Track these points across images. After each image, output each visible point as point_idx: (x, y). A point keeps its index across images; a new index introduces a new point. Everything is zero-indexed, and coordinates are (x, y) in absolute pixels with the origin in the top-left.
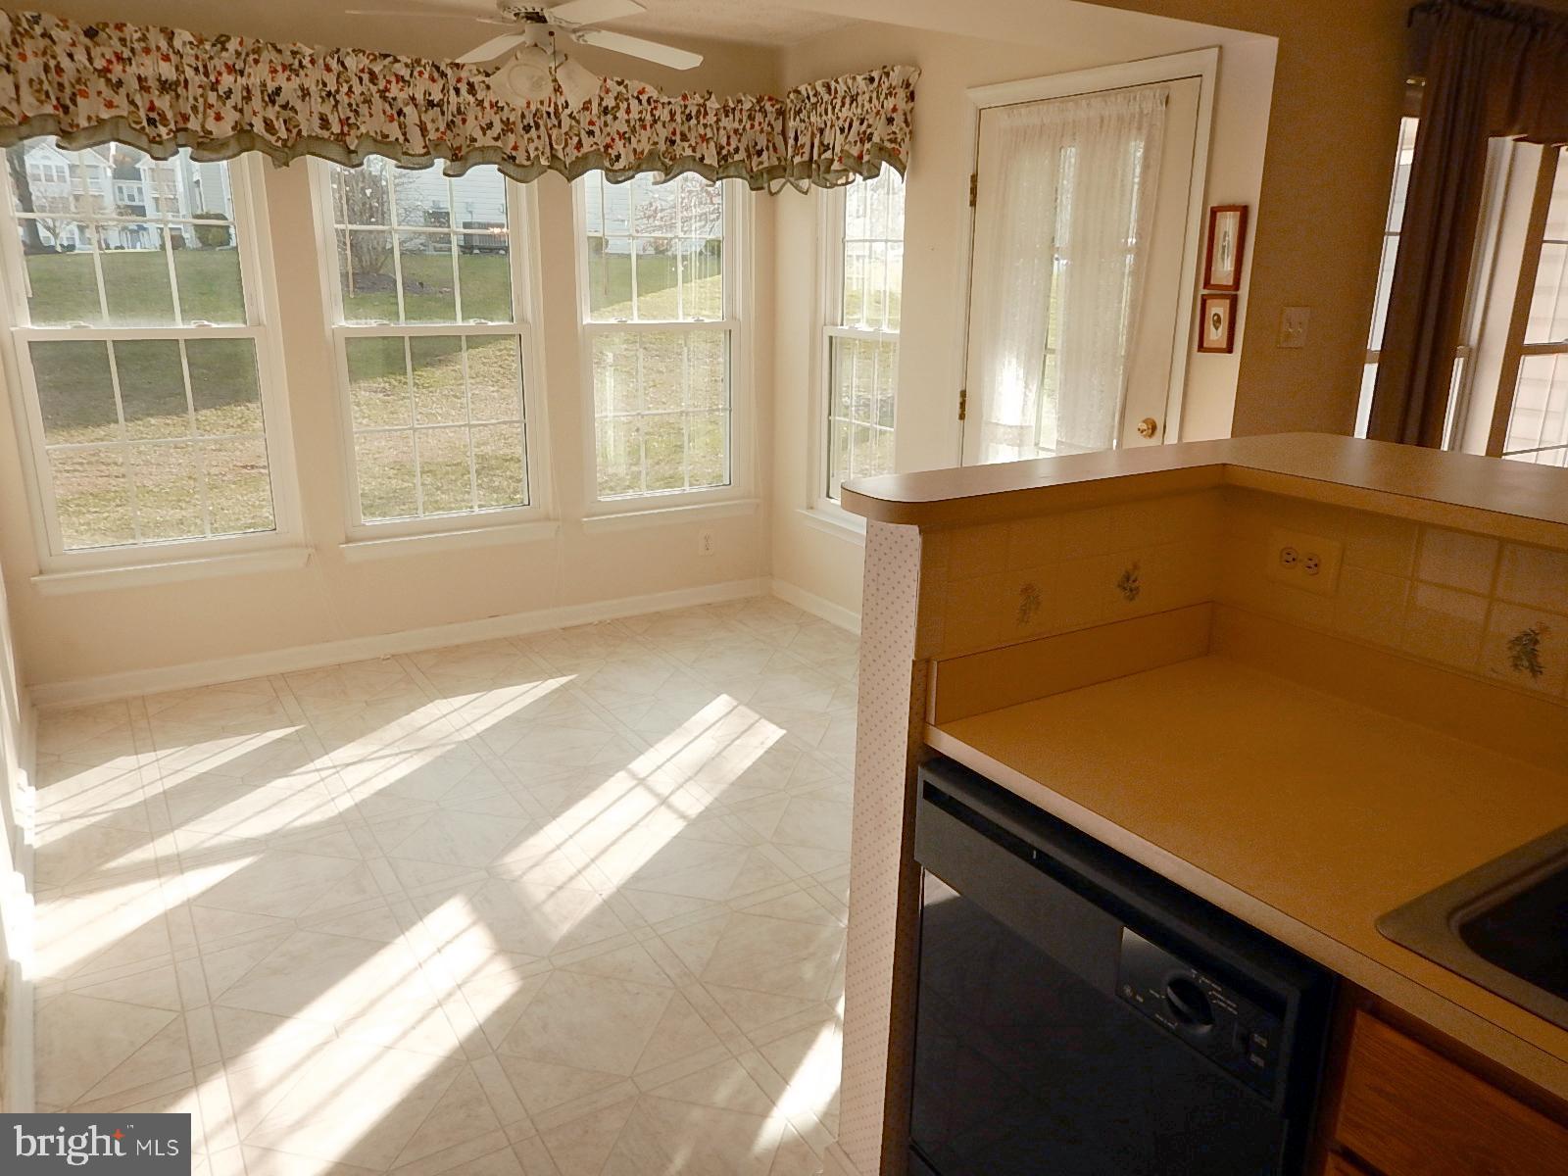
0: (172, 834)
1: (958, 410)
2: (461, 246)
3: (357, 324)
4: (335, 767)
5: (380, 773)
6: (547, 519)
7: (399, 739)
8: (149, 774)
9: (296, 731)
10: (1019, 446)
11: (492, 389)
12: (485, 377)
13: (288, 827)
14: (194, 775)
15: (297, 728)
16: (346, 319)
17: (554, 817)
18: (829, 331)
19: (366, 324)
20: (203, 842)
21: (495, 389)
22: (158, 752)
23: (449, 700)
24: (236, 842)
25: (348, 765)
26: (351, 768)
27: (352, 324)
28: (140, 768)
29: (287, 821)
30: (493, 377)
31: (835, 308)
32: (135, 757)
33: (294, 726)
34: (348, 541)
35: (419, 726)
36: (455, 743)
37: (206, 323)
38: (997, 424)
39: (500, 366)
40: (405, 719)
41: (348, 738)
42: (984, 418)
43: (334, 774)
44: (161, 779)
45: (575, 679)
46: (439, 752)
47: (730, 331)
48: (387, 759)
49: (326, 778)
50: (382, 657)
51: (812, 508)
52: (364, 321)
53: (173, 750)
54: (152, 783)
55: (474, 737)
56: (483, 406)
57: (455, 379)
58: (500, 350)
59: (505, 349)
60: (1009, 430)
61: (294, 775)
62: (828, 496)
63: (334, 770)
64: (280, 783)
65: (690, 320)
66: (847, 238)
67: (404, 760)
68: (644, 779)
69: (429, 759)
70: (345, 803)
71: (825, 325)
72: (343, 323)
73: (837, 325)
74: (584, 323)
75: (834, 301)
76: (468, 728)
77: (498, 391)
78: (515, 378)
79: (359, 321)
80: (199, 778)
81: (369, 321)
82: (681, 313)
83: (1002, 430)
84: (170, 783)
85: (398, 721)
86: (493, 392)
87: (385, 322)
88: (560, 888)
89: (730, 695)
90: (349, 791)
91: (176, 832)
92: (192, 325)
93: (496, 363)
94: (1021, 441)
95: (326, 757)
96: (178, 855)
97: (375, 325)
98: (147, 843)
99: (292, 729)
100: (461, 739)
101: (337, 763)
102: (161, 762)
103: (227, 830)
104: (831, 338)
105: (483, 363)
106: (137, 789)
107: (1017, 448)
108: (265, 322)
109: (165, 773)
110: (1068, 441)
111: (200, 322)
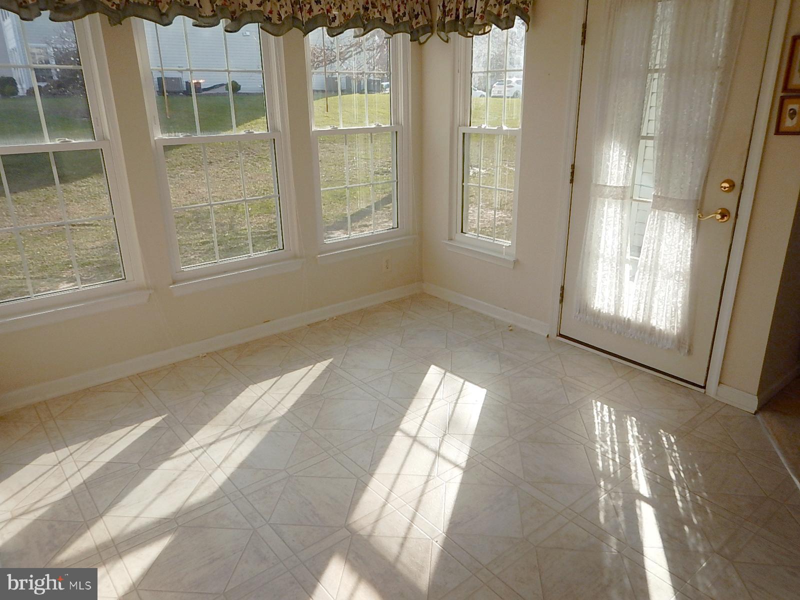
0: (102, 520)
1: (569, 178)
2: (158, 92)
3: (169, 136)
4: (202, 447)
5: (235, 449)
6: (295, 257)
7: (238, 419)
8: (69, 467)
9: (163, 419)
10: (622, 199)
11: (191, 171)
12: (186, 165)
13: (187, 505)
14: (102, 464)
15: (163, 417)
16: (162, 133)
17: (371, 475)
18: (463, 130)
19: (175, 136)
20: (128, 525)
21: (193, 171)
22: (70, 447)
23: (258, 384)
24: (154, 523)
25: (211, 444)
26: (212, 446)
27: (166, 136)
28: (60, 463)
29: (185, 498)
30: (191, 165)
31: (465, 115)
32: (53, 453)
33: (160, 416)
34: (174, 283)
35: (246, 408)
36: (277, 419)
37: (67, 140)
38: (605, 186)
39: (193, 158)
40: (235, 403)
41: (202, 422)
42: (594, 182)
43: (203, 453)
44: (79, 470)
45: (332, 361)
46: (269, 427)
47: (396, 132)
48: (237, 436)
49: (199, 456)
50: (201, 355)
51: (451, 240)
52: (173, 134)
53: (81, 444)
54: (73, 475)
55: (287, 413)
56: (188, 181)
57: (169, 167)
58: (191, 149)
59: (195, 148)
60: (615, 189)
61: (175, 457)
62: (462, 232)
63: (201, 451)
64: (167, 465)
65: (373, 126)
66: (473, 70)
67: (248, 436)
68: (416, 437)
69: (264, 434)
70: (220, 478)
71: (459, 126)
72: (161, 136)
73: (467, 126)
74: (313, 130)
75: (465, 110)
76: (280, 406)
77: (195, 173)
78: (203, 165)
79: (170, 134)
80: (108, 466)
81: (177, 134)
82: (367, 121)
83: (608, 189)
84: (87, 473)
85: (230, 404)
86: (192, 173)
87: (188, 134)
88: (405, 538)
89: (436, 365)
90: (219, 467)
91: (104, 518)
92: (57, 142)
93: (191, 156)
94: (624, 196)
95: (192, 440)
96: (113, 540)
97: (181, 136)
98: (85, 532)
99: (160, 419)
100: (279, 415)
101: (202, 444)
102: (75, 456)
103: (141, 513)
104: (464, 134)
105: (183, 157)
106: (63, 482)
107: (620, 201)
108: (109, 138)
109: (80, 465)
110: (663, 195)
111: (63, 139)
